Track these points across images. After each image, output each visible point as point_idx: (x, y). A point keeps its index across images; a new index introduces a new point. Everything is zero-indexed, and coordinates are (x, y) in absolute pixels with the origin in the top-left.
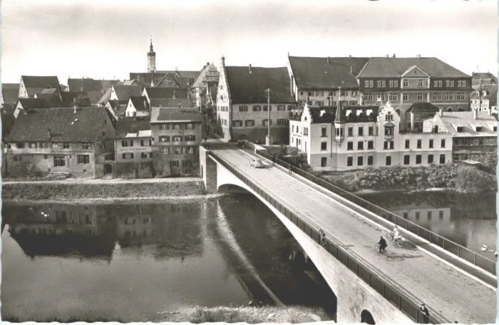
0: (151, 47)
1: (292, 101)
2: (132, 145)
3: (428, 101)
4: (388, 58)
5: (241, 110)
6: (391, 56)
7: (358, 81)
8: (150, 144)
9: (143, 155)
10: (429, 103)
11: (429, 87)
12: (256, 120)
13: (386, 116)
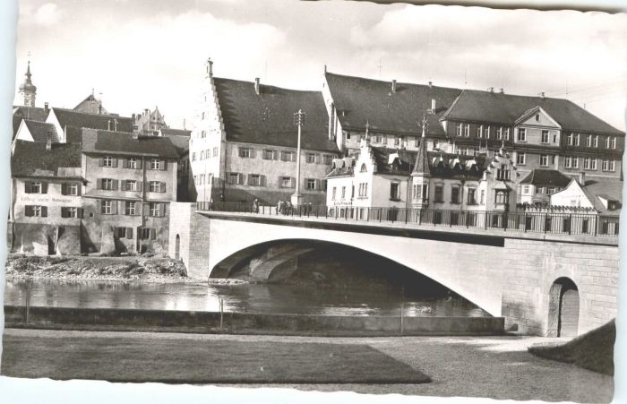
0: (29, 75)
1: (332, 149)
2: (45, 191)
3: (556, 168)
4: (492, 94)
5: (243, 154)
6: (497, 91)
7: (444, 124)
8: (79, 194)
9: (66, 212)
10: (557, 172)
11: (557, 144)
12: (268, 176)
13: (499, 171)
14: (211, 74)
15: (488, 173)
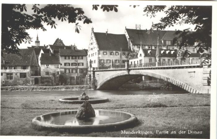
0: (37, 38)
4: (176, 31)
7: (162, 41)
13: (182, 53)
14: (93, 31)
15: (178, 54)
